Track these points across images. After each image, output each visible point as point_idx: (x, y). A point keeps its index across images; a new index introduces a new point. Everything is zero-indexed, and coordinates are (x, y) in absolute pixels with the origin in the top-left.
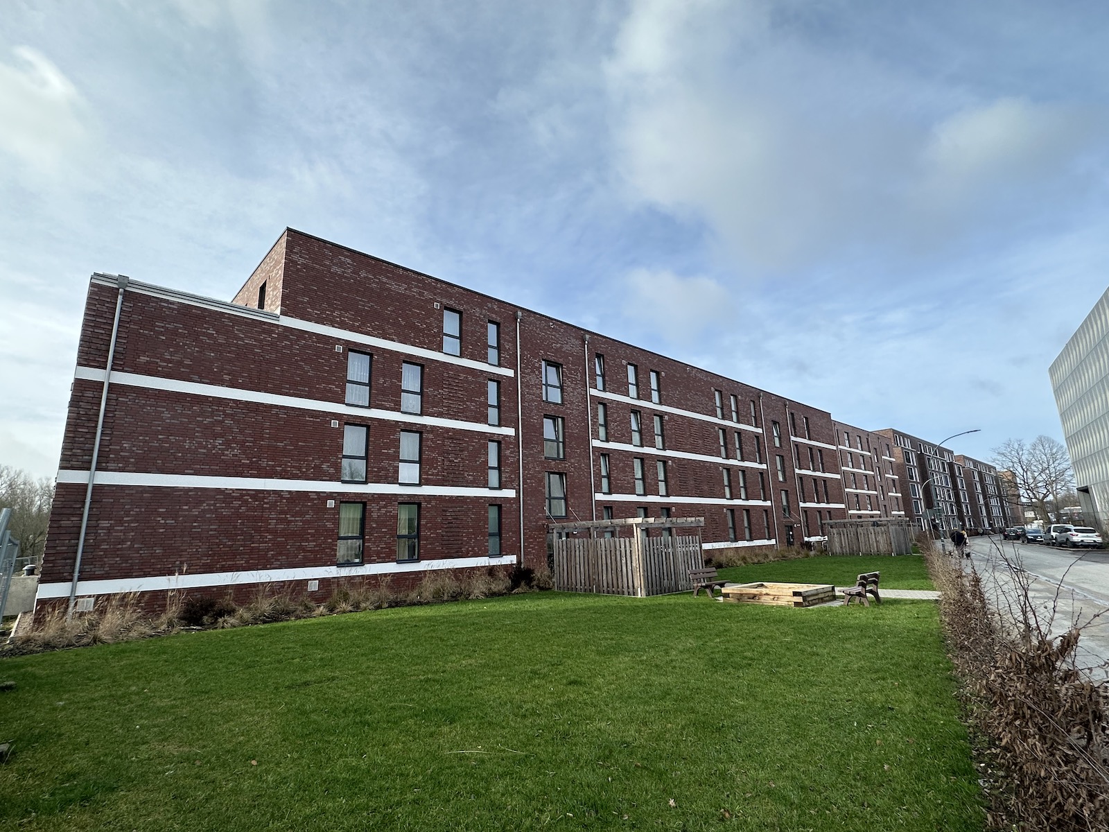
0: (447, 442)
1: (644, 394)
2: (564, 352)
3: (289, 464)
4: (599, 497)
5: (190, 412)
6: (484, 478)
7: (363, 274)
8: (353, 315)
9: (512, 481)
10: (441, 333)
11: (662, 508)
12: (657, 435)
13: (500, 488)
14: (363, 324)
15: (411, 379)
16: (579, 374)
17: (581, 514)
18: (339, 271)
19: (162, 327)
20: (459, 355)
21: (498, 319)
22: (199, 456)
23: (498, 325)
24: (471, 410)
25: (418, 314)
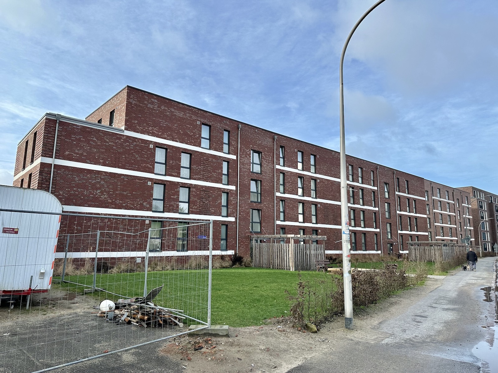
0: (202, 193)
1: (306, 168)
2: (263, 145)
3: (129, 203)
4: (278, 222)
5: (86, 178)
6: (220, 211)
7: (163, 108)
8: (158, 129)
9: (233, 213)
10: (200, 137)
11: (313, 230)
12: (312, 190)
13: (227, 216)
14: (163, 133)
15: (185, 160)
16: (270, 157)
17: (268, 231)
18: (151, 106)
19: (74, 138)
20: (208, 148)
21: (229, 129)
22: (90, 198)
23: (229, 132)
24: (214, 177)
25: (189, 128)
